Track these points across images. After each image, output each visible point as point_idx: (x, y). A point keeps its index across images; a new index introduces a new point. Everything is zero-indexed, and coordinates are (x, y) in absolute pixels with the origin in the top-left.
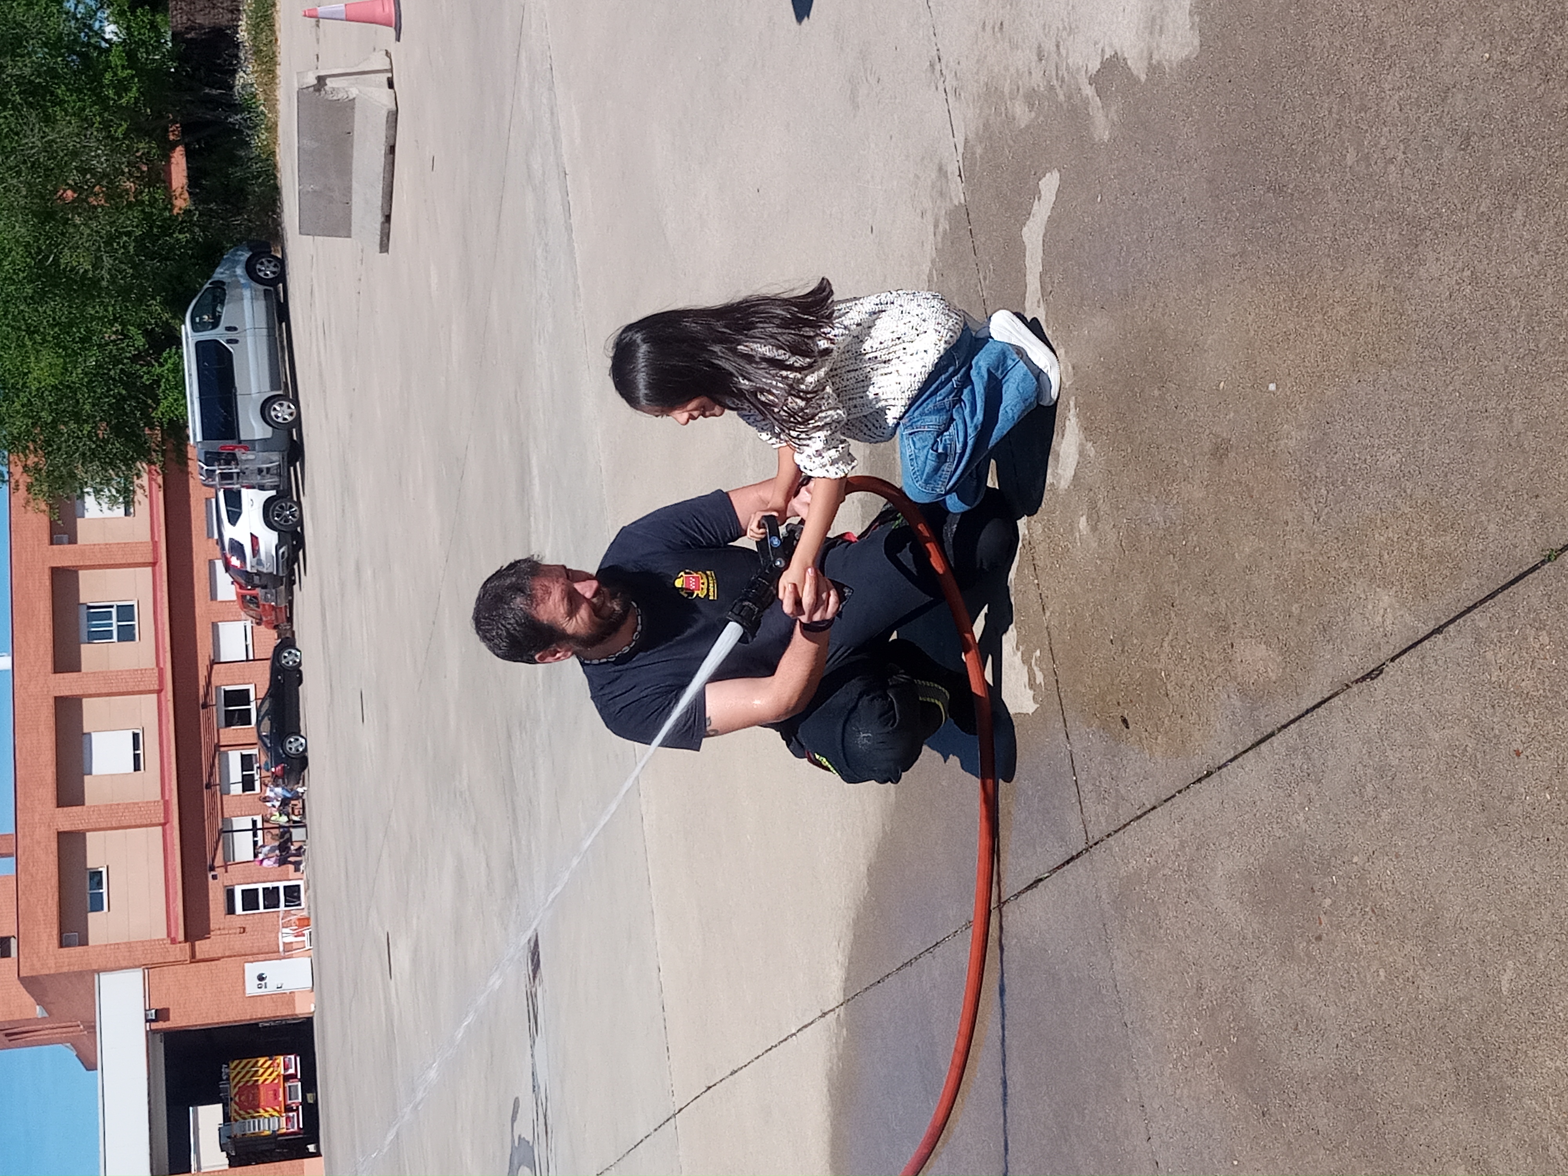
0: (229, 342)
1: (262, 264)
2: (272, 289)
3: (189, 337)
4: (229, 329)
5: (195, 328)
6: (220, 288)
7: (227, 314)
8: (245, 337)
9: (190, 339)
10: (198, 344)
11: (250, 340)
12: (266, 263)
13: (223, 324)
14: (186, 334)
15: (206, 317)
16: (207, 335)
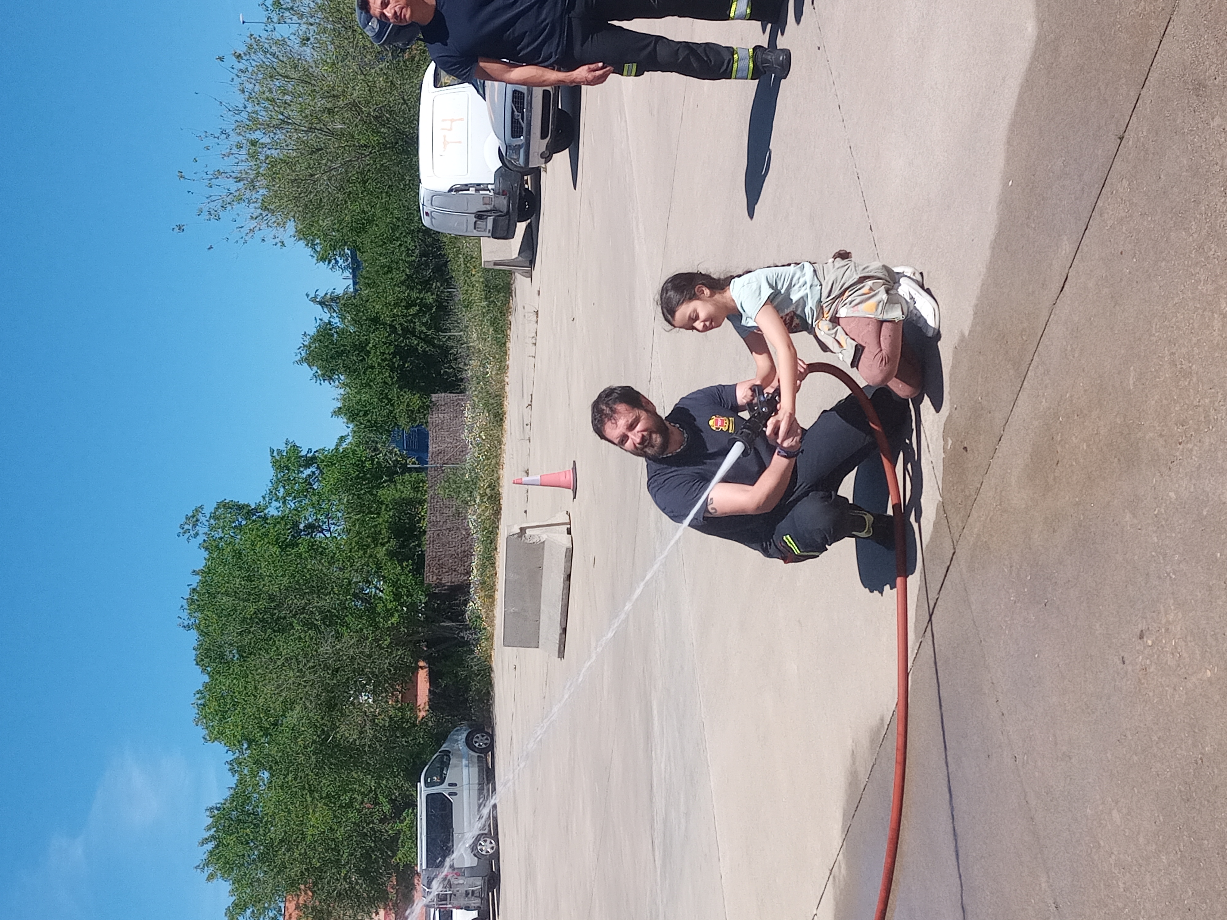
0: (450, 794)
1: (478, 737)
2: (483, 755)
3: (423, 791)
4: (451, 785)
5: (427, 784)
6: (447, 755)
7: (451, 775)
8: (463, 790)
9: (423, 792)
10: (428, 796)
11: (465, 794)
12: (480, 738)
13: (447, 782)
14: (421, 788)
15: (435, 778)
16: (434, 790)
